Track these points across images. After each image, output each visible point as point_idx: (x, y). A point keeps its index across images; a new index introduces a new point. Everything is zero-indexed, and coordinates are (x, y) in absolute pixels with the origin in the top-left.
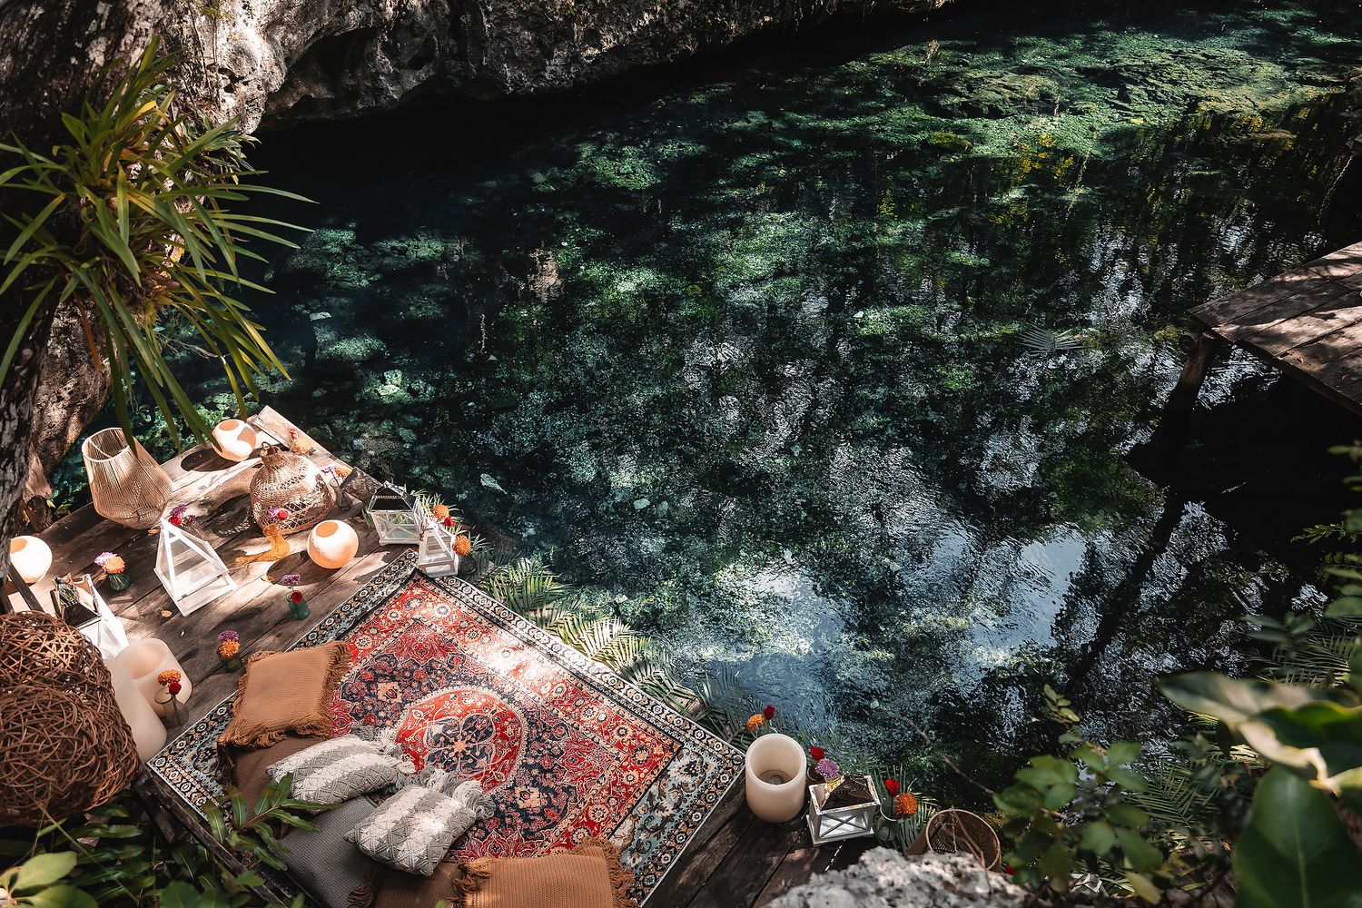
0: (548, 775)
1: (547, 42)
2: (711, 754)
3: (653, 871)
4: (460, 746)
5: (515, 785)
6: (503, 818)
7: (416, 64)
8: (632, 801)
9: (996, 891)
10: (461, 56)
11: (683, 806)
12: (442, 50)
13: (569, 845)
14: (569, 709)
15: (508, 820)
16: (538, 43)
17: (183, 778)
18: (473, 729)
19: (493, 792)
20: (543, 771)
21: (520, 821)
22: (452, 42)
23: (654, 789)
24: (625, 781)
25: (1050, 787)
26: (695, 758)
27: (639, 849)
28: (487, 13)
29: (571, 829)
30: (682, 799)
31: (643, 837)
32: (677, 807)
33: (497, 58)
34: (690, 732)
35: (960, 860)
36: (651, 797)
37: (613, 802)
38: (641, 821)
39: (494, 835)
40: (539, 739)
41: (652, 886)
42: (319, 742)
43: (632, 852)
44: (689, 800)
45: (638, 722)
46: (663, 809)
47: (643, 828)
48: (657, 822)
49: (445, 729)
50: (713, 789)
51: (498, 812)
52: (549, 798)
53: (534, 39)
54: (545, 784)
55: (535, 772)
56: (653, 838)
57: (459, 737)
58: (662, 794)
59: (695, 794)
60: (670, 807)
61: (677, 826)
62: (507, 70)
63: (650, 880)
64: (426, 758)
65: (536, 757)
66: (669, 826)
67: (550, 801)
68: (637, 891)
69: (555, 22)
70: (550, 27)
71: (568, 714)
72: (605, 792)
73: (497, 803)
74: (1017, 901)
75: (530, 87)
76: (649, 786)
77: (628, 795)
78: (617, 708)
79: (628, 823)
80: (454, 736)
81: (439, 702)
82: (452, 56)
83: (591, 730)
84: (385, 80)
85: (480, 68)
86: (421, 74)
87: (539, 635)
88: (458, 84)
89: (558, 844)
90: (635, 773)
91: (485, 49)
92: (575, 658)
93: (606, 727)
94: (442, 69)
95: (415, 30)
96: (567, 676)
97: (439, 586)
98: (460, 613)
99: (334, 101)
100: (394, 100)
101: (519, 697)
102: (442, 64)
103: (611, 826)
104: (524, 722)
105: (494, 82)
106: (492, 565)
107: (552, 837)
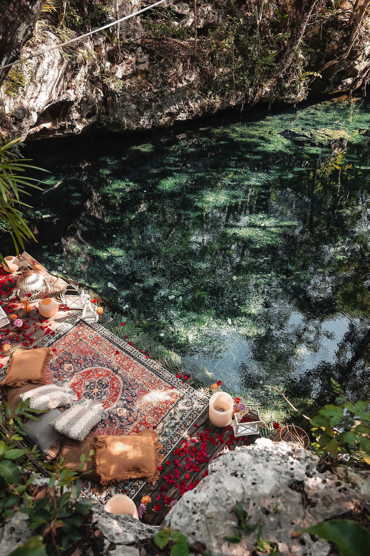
0: (130, 404)
1: (141, 109)
2: (195, 399)
3: (170, 444)
4: (96, 390)
5: (117, 407)
6: (112, 419)
7: (89, 117)
8: (163, 416)
9: (308, 457)
10: (107, 114)
11: (184, 419)
12: (99, 111)
13: (137, 432)
14: (140, 378)
15: (114, 421)
16: (138, 110)
18: (101, 384)
19: (108, 409)
20: (128, 402)
21: (118, 421)
22: (104, 108)
23: (172, 411)
24: (161, 407)
25: (332, 417)
26: (189, 400)
27: (165, 435)
28: (118, 96)
29: (138, 425)
30: (183, 416)
31: (167, 430)
32: (181, 419)
33: (122, 115)
34: (188, 389)
35: (294, 444)
36: (171, 415)
37: (156, 415)
38: (167, 424)
39: (108, 426)
40: (127, 389)
41: (170, 450)
42: (40, 386)
43: (162, 436)
44: (186, 416)
45: (167, 384)
46: (175, 420)
47: (167, 427)
48: (173, 424)
49: (90, 384)
50: (196, 412)
51: (110, 417)
52: (130, 413)
53: (137, 108)
54: (129, 407)
55: (125, 402)
56: (171, 431)
57: (96, 387)
58: (175, 413)
59: (188, 414)
60: (178, 419)
61: (180, 427)
62: (125, 120)
63: (169, 447)
64: (82, 394)
65: (126, 396)
66: (177, 426)
67: (131, 414)
68: (164, 451)
69: (145, 101)
70: (143, 103)
71: (139, 380)
72: (152, 412)
73: (110, 414)
74: (317, 461)
76: (170, 410)
77: (162, 413)
78: (159, 378)
79: (161, 424)
80: (94, 386)
81: (88, 373)
82: (103, 113)
83: (148, 387)
84: (76, 122)
85: (115, 119)
86: (90, 120)
87: (129, 348)
88: (105, 125)
89: (133, 431)
90: (165, 404)
91: (117, 111)
92: (143, 358)
93: (154, 386)
94: (99, 119)
95: (89, 102)
96: (139, 365)
97: (90, 326)
98: (97, 338)
99: (56, 130)
100: (80, 131)
101: (120, 372)
102: (99, 116)
103: (155, 425)
104: (122, 382)
105: (119, 124)
106: (112, 319)
107: (131, 428)
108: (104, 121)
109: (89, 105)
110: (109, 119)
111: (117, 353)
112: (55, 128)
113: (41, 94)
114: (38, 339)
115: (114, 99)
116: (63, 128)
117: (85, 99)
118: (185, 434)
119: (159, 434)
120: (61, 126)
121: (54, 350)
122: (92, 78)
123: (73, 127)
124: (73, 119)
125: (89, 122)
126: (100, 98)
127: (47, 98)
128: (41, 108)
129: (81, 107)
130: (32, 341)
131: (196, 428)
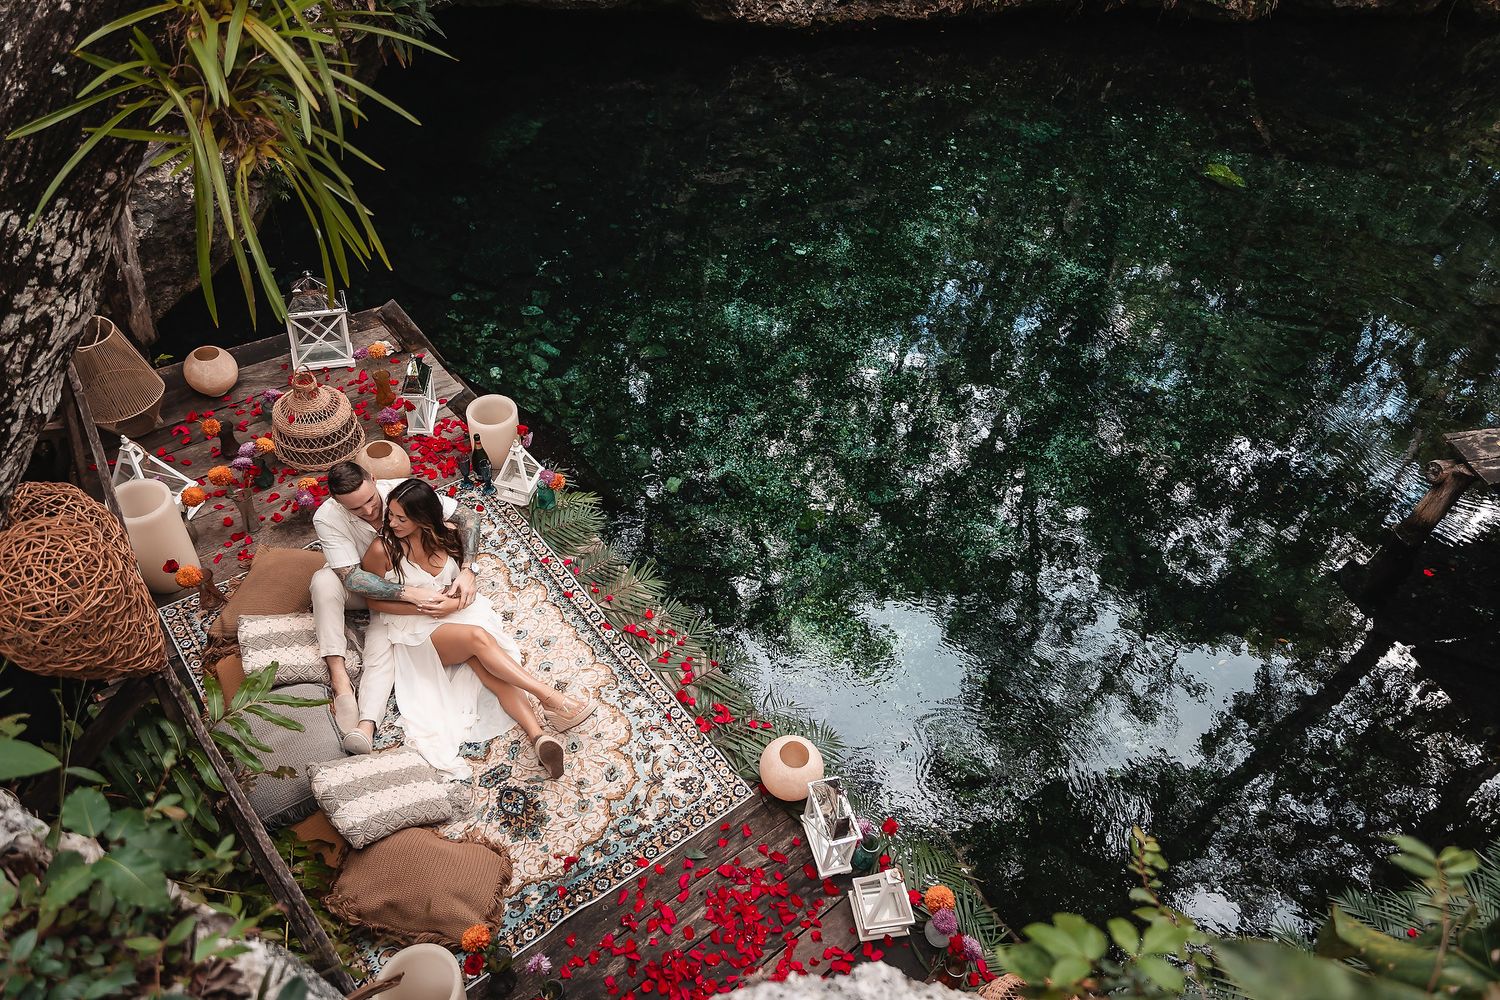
17: (187, 634)
75: (763, 16)
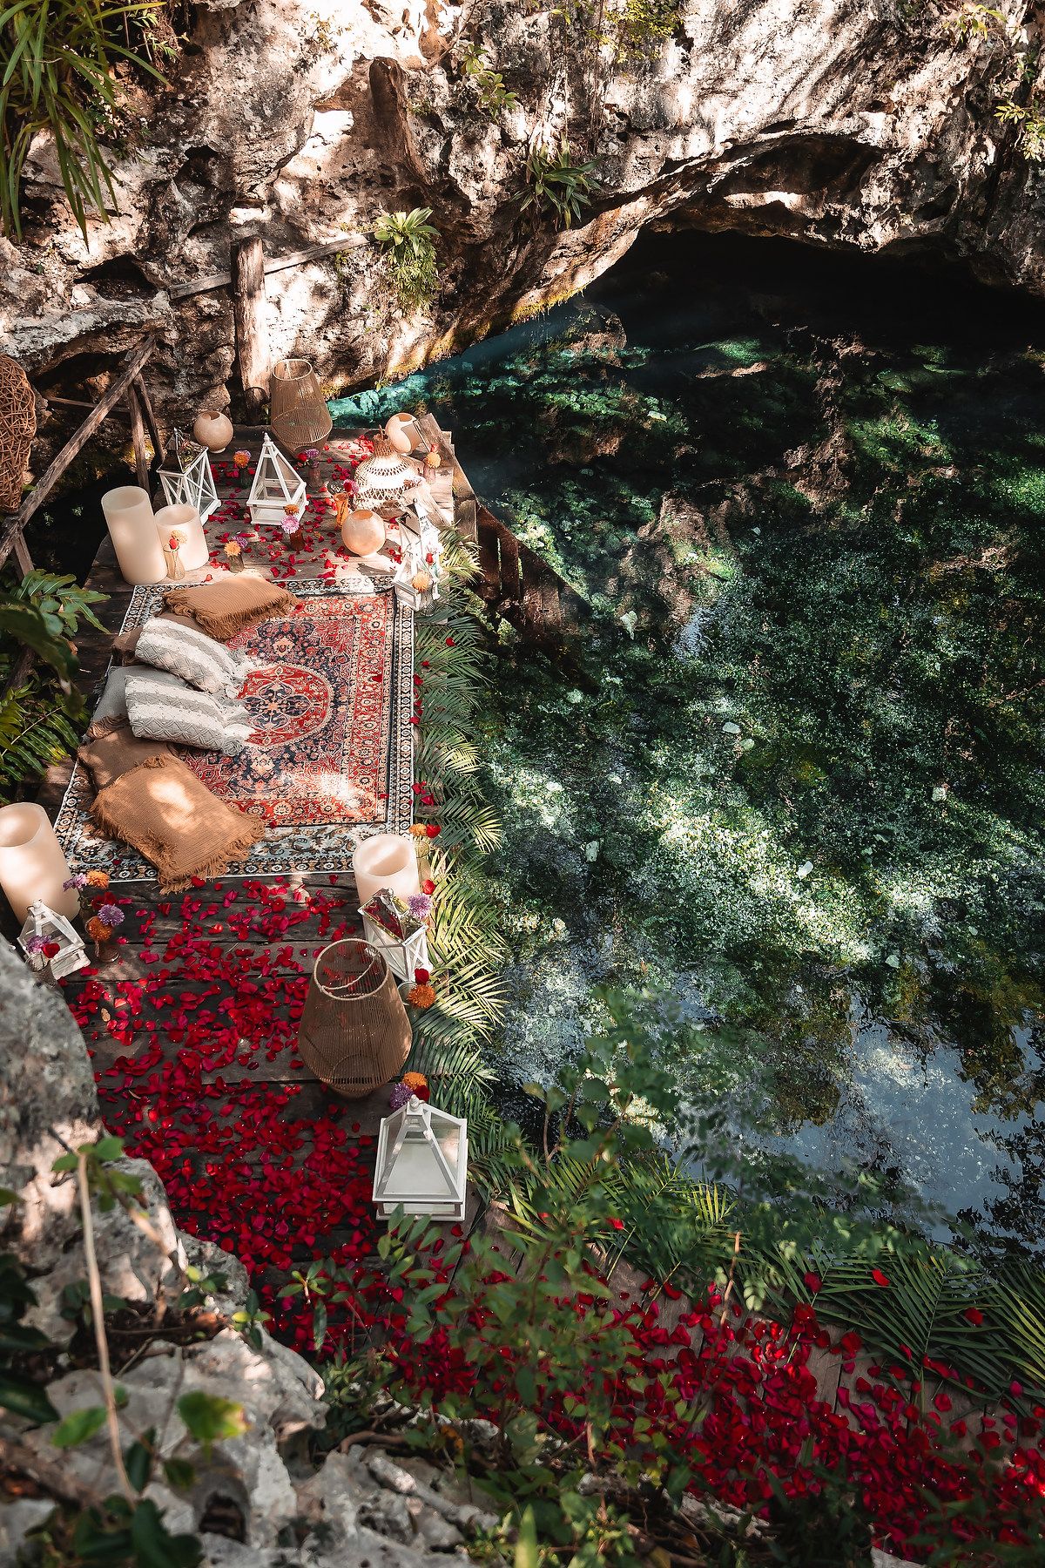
0: (290, 764)
3: (261, 866)
4: (274, 706)
5: (267, 752)
6: (236, 763)
8: (309, 821)
11: (331, 853)
12: (963, 206)
15: (235, 766)
17: (140, 607)
18: (293, 703)
19: (251, 745)
20: (291, 760)
21: (241, 772)
22: (980, 200)
23: (331, 828)
24: (322, 806)
27: (272, 850)
29: (257, 803)
30: (337, 849)
31: (285, 845)
32: (328, 850)
33: (1024, 236)
34: (402, 819)
36: (322, 830)
37: (299, 811)
38: (298, 837)
39: (219, 766)
40: (316, 742)
41: (247, 873)
43: (267, 846)
44: (340, 853)
45: (383, 785)
46: (318, 843)
47: (293, 841)
48: (305, 846)
51: (237, 757)
52: (271, 776)
54: (281, 767)
55: (286, 756)
56: (288, 852)
57: (280, 701)
58: (331, 835)
60: (324, 846)
61: (310, 859)
63: (251, 869)
64: (248, 697)
65: (299, 749)
66: (306, 855)
67: (269, 778)
68: (236, 867)
72: (303, 802)
73: (244, 752)
76: (331, 823)
77: (312, 816)
78: (384, 765)
79: (290, 830)
80: (279, 698)
81: (299, 674)
82: (974, 218)
83: (350, 763)
84: (874, 215)
85: (995, 242)
86: (925, 226)
87: (406, 684)
88: (963, 252)
89: (239, 804)
90: (334, 808)
91: (1011, 220)
92: (406, 714)
93: (361, 770)
94: (952, 228)
95: (941, 171)
96: (386, 721)
97: (396, 609)
98: (382, 634)
99: (811, 221)
100: (875, 244)
101: (341, 709)
102: (955, 222)
103: (279, 822)
104: (323, 726)
105: (1003, 263)
106: (445, 621)
107: (241, 798)
108: (966, 241)
109: (939, 178)
110: (980, 237)
111: (379, 678)
112: (809, 213)
113: (749, 88)
114: (301, 576)
115: (1019, 182)
116: (831, 223)
117: (931, 158)
118: (299, 875)
119: (265, 840)
120: (828, 212)
121: (299, 607)
122: (981, 100)
123: (859, 226)
124: (868, 205)
125: (919, 231)
126: (979, 167)
127: (775, 106)
128: (745, 129)
129: (913, 177)
130: (292, 573)
131: (328, 882)
